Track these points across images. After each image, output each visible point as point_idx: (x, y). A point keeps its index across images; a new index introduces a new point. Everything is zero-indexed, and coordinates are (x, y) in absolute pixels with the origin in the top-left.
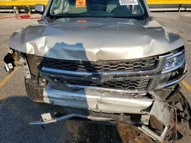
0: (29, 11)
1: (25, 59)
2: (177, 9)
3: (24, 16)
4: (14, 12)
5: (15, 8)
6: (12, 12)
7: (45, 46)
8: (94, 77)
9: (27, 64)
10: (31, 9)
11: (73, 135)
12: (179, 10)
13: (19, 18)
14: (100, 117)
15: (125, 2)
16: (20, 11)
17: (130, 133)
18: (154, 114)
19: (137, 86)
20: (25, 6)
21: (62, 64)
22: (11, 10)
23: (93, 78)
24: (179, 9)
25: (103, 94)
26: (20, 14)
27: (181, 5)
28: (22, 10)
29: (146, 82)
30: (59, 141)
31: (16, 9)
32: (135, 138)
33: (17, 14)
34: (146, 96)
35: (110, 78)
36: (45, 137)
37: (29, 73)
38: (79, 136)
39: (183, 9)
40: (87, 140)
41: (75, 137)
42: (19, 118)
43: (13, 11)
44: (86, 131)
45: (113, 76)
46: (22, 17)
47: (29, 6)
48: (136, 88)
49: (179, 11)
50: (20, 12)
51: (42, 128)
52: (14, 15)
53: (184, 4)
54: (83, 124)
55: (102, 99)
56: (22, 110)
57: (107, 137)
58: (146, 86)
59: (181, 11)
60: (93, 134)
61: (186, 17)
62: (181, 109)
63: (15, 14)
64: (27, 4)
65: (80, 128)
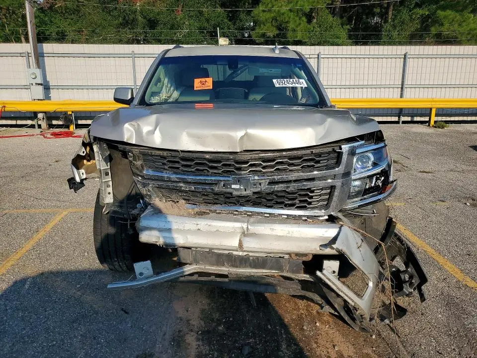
0: (71, 122)
1: (109, 164)
2: (395, 119)
3: (61, 132)
4: (36, 126)
5: (40, 116)
6: (33, 126)
7: (155, 129)
8: (236, 184)
9: (110, 174)
10: (77, 118)
11: (191, 322)
12: (399, 119)
13: (49, 136)
14: (245, 267)
15: (284, 82)
16: (50, 123)
17: (306, 316)
18: (345, 250)
19: (310, 203)
20: (66, 113)
21: (181, 162)
22: (29, 122)
23: (233, 186)
24: (399, 117)
25: (252, 220)
26: (51, 129)
27: (401, 109)
28: (54, 122)
29: (325, 194)
30: (161, 331)
31: (43, 119)
32: (316, 323)
33: (44, 129)
34: (327, 220)
35: (262, 186)
36: (132, 326)
37: (111, 192)
38: (202, 323)
39: (409, 119)
40: (220, 328)
41: (194, 325)
42: (73, 299)
43: (34, 124)
44: (216, 316)
45: (268, 181)
46: (56, 135)
47: (72, 112)
48: (309, 208)
49: (401, 122)
50: (51, 126)
51: (123, 312)
52: (37, 131)
53: (409, 109)
54: (210, 304)
55: (249, 227)
56: (78, 286)
57: (259, 323)
58: (327, 197)
59: (404, 122)
60: (231, 319)
61: (415, 133)
62: (402, 268)
63: (40, 130)
64: (69, 109)
65: (203, 311)
